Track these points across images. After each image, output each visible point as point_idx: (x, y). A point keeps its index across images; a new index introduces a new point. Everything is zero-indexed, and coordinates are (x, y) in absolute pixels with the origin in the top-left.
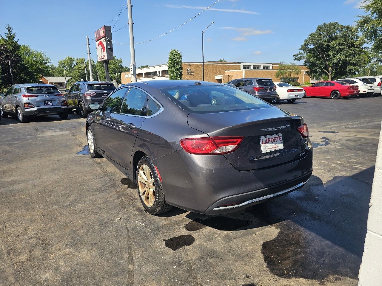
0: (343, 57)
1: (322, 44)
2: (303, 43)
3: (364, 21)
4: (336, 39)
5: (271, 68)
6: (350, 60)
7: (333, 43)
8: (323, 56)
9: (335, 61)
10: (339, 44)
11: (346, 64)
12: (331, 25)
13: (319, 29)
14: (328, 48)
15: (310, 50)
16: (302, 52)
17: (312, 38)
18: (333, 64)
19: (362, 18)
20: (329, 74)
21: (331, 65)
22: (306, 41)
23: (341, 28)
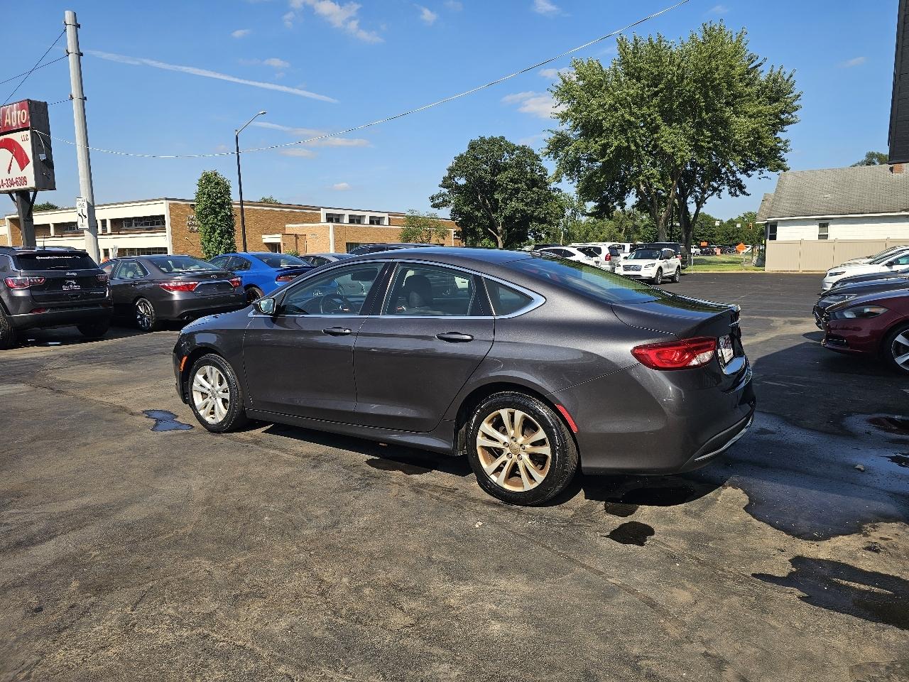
0: (521, 206)
1: (481, 177)
2: (446, 174)
3: (559, 140)
4: (505, 169)
5: (386, 222)
6: (533, 212)
7: (502, 177)
8: (484, 201)
9: (507, 212)
10: (512, 180)
11: (527, 219)
12: (493, 141)
13: (472, 146)
14: (494, 186)
15: (459, 188)
16: (446, 191)
17: (461, 165)
18: (505, 218)
19: (554, 135)
20: (499, 238)
21: (501, 220)
22: (451, 170)
23: (512, 149)
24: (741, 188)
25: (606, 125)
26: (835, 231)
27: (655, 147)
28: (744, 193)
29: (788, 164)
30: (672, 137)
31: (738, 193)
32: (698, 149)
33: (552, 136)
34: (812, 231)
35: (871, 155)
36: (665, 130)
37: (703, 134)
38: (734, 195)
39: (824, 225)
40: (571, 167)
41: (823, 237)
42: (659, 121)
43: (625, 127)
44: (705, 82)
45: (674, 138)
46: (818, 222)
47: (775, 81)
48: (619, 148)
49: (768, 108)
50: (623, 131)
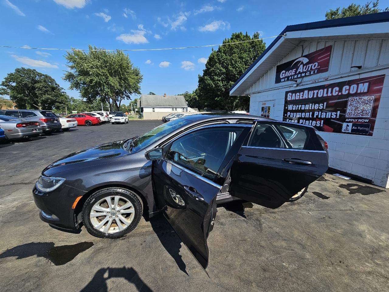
0: (50, 97)
2: (4, 80)
4: (38, 82)
6: (56, 99)
7: (37, 85)
11: (53, 102)
12: (29, 70)
14: (34, 88)
15: (13, 88)
16: (5, 87)
17: (13, 77)
18: (42, 100)
20: (40, 108)
21: (40, 102)
22: (7, 79)
23: (40, 75)
24: (130, 98)
25: (91, 73)
26: (156, 110)
27: (108, 83)
28: (130, 99)
29: (141, 92)
30: (113, 81)
31: (129, 99)
32: (121, 86)
33: (67, 73)
34: (151, 110)
35: (150, 93)
36: (110, 78)
37: (122, 81)
38: (128, 99)
39: (153, 108)
40: (77, 85)
41: (154, 111)
42: (108, 75)
43: (98, 75)
44: (121, 66)
45: (114, 81)
46: (152, 108)
47: (136, 70)
48: (96, 81)
49: (136, 77)
50: (97, 76)
